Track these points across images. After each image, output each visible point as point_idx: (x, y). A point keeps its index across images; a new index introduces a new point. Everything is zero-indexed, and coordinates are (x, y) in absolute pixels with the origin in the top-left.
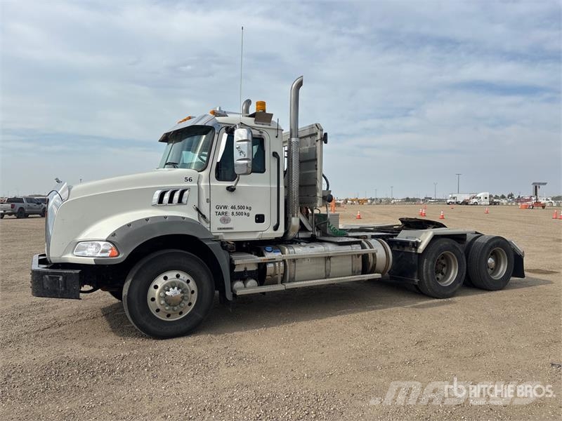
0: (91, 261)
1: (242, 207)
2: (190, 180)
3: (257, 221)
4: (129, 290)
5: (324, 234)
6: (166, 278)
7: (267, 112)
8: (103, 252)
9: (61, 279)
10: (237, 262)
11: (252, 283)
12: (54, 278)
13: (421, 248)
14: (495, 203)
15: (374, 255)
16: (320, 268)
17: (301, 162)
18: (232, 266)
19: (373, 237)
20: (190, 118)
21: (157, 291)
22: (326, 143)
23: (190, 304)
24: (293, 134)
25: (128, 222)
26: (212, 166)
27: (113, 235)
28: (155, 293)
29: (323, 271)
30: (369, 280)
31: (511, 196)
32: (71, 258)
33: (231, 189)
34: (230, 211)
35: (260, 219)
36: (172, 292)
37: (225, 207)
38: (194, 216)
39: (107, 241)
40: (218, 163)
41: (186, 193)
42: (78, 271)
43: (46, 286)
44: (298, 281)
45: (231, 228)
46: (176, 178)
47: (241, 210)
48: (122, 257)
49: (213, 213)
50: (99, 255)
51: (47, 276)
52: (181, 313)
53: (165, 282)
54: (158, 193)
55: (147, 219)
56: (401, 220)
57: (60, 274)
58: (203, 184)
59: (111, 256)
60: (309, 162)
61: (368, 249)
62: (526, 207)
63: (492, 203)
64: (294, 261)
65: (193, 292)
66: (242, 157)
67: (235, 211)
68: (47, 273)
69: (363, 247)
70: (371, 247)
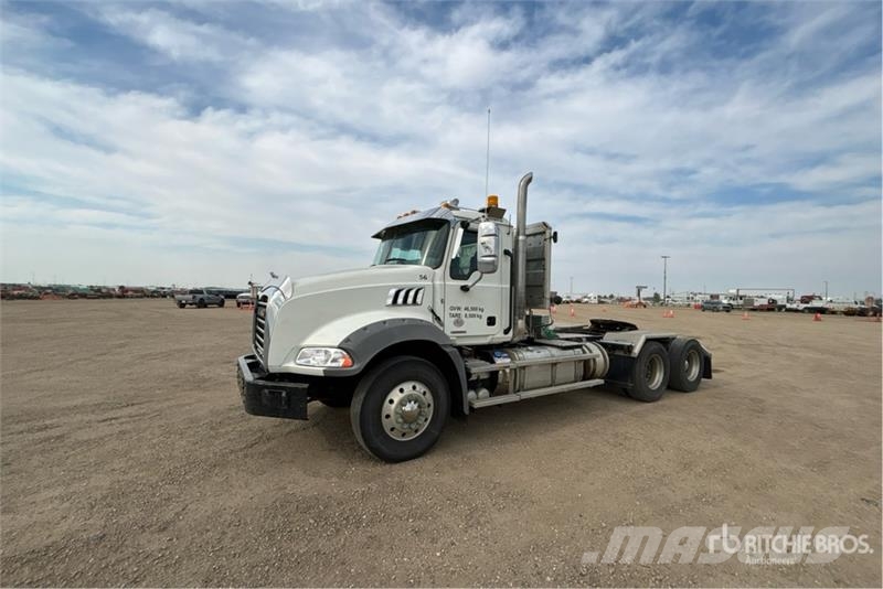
0: (319, 371)
1: (473, 309)
2: (425, 278)
3: (489, 324)
4: (363, 405)
5: (540, 337)
6: (402, 391)
7: (499, 206)
8: (334, 360)
9: (284, 394)
10: (473, 370)
11: (484, 392)
12: (275, 392)
13: (636, 351)
14: (603, 302)
15: (594, 360)
16: (547, 375)
17: (528, 261)
18: (469, 375)
19: (589, 340)
20: (414, 212)
21: (393, 406)
22: (555, 241)
23: (426, 420)
24: (521, 232)
25: (364, 325)
26: (447, 262)
27: (347, 340)
28: (389, 408)
29: (550, 378)
30: (595, 387)
31: (612, 297)
32: (292, 366)
33: (465, 289)
34: (463, 312)
35: (491, 321)
36: (408, 408)
37: (459, 309)
38: (429, 318)
39: (339, 347)
40: (453, 260)
41: (421, 291)
42: (306, 386)
43: (265, 401)
44: (528, 390)
45: (464, 332)
46: (410, 276)
47: (474, 312)
48: (357, 367)
49: (447, 316)
50: (329, 364)
51: (266, 391)
52: (416, 431)
53: (401, 395)
54: (393, 292)
55: (384, 322)
56: (592, 321)
57: (283, 388)
58: (437, 283)
59: (344, 366)
60: (538, 261)
61: (588, 353)
62: (631, 306)
63: (600, 302)
64: (524, 368)
65: (429, 405)
66: (488, 253)
67: (468, 313)
68: (267, 387)
69: (584, 352)
70: (591, 352)
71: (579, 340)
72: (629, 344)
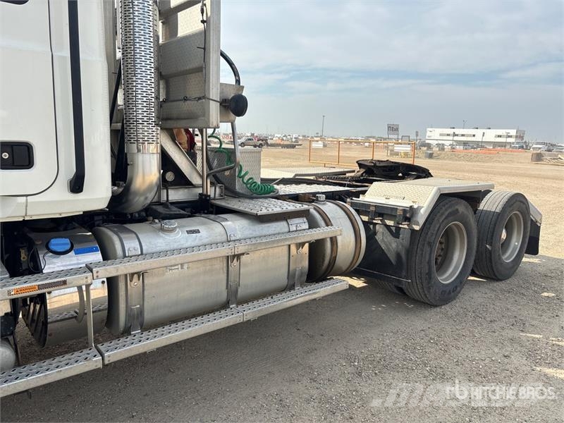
5: (231, 192)
15: (334, 240)
61: (323, 227)
69: (313, 224)
70: (328, 223)
71: (311, 198)
72: (406, 204)
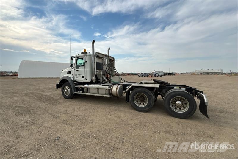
1: (79, 74)
3: (83, 78)
6: (66, 87)
11: (81, 91)
15: (112, 90)
16: (96, 91)
24: (93, 56)
34: (78, 75)
38: (72, 76)
45: (78, 79)
65: (69, 91)
